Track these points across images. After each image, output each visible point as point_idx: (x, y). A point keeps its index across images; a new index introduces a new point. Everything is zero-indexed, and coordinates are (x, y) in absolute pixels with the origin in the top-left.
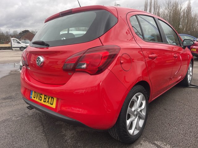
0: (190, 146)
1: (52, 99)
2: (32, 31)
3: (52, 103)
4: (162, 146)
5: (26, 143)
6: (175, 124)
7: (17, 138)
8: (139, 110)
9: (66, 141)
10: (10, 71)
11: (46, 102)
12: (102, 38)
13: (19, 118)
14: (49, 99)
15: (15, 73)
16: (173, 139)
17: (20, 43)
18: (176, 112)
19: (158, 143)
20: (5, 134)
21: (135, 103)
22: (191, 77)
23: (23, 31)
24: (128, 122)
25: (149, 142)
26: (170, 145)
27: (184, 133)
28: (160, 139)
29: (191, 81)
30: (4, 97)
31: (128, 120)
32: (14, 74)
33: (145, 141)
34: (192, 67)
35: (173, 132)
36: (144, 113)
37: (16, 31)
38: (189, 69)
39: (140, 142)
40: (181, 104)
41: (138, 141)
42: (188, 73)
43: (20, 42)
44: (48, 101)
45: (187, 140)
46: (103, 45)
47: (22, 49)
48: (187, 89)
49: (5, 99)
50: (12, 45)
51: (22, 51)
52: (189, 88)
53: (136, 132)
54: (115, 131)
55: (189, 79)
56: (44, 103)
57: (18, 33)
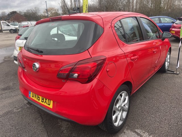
0: (164, 133)
1: (49, 101)
2: (19, 11)
3: (49, 104)
4: (142, 134)
5: (29, 135)
6: (152, 112)
7: (21, 130)
8: (123, 105)
9: (62, 132)
10: (4, 58)
11: (44, 102)
12: (91, 50)
13: (20, 110)
14: (46, 100)
15: (9, 59)
16: (151, 127)
17: (9, 26)
18: (154, 99)
19: (138, 131)
20: (10, 127)
21: (119, 101)
22: (168, 63)
23: (11, 13)
24: (114, 117)
25: (131, 130)
26: (148, 133)
27: (160, 121)
28: (140, 127)
29: (168, 67)
30: (3, 87)
31: (113, 115)
32: (8, 61)
33: (127, 129)
34: (170, 54)
35: (150, 120)
36: (127, 107)
37: (4, 12)
38: (167, 57)
39: (123, 131)
40: (159, 91)
41: (122, 130)
42: (166, 60)
43: (9, 24)
44: (46, 102)
45: (162, 128)
46: (92, 57)
47: (12, 31)
48: (165, 75)
49: (4, 89)
50: (2, 28)
51: (11, 33)
52: (166, 74)
53: (121, 123)
54: (103, 126)
55: (166, 66)
56: (42, 103)
57: (6, 14)
